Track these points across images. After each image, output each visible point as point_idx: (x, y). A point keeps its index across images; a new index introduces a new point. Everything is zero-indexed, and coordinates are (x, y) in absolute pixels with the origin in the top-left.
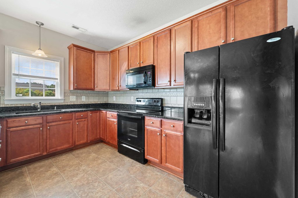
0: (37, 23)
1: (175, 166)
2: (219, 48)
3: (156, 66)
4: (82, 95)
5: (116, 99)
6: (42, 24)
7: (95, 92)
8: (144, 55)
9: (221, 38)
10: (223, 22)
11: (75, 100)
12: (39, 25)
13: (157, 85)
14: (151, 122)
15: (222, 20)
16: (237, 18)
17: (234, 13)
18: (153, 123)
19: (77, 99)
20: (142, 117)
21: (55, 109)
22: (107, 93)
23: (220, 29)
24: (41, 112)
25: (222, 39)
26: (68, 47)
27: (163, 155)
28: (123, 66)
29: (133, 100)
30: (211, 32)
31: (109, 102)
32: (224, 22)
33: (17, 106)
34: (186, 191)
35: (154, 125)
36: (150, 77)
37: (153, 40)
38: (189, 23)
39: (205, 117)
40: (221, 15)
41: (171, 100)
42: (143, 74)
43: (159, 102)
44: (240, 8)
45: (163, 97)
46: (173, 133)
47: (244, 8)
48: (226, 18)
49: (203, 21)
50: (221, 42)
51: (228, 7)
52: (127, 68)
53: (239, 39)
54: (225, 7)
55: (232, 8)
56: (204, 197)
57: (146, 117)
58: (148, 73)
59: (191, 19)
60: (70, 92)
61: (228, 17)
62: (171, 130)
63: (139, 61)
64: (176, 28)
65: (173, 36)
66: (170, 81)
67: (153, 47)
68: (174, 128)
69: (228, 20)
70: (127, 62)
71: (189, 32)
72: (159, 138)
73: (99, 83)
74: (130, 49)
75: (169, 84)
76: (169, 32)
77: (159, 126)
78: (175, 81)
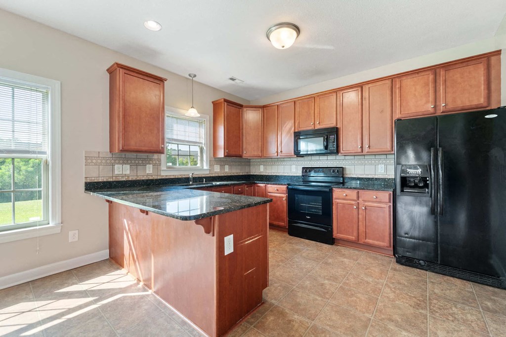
0: (190, 75)
1: (377, 240)
2: (437, 119)
3: (341, 128)
4: (226, 164)
5: (265, 169)
6: (195, 76)
7: (242, 160)
8: (321, 114)
9: (429, 102)
10: (431, 86)
11: (219, 171)
12: (191, 78)
13: (342, 151)
14: (345, 195)
15: (430, 84)
16: (448, 84)
17: (444, 78)
18: (346, 195)
19: (221, 169)
20: (330, 189)
21: (204, 182)
22: (249, 160)
23: (428, 93)
24: (194, 185)
25: (430, 104)
26: (213, 102)
27: (360, 231)
28: (285, 126)
29: (295, 170)
30: (417, 95)
31: (251, 174)
32: (433, 86)
33: (171, 177)
34: (397, 262)
35: (347, 197)
36: (333, 142)
37: (335, 97)
38: (388, 82)
39: (421, 185)
40: (429, 77)
41: (356, 169)
42: (322, 138)
43: (340, 172)
44: (451, 73)
45: (344, 166)
46: (376, 205)
47: (456, 74)
48: (435, 81)
49: (408, 82)
50: (430, 107)
51: (438, 70)
52: (293, 129)
53: (451, 106)
54: (434, 70)
55: (442, 72)
56: (420, 264)
57: (334, 189)
58: (331, 137)
59: (393, 78)
60: (215, 160)
61: (438, 81)
62: (373, 202)
63: (313, 121)
64: (370, 85)
65: (366, 94)
66: (362, 147)
67: (335, 105)
68: (378, 200)
69: (437, 84)
70: (293, 121)
71: (388, 92)
72: (355, 212)
73: (249, 149)
74: (297, 104)
75: (360, 150)
76: (360, 89)
77: (355, 198)
78: (369, 147)
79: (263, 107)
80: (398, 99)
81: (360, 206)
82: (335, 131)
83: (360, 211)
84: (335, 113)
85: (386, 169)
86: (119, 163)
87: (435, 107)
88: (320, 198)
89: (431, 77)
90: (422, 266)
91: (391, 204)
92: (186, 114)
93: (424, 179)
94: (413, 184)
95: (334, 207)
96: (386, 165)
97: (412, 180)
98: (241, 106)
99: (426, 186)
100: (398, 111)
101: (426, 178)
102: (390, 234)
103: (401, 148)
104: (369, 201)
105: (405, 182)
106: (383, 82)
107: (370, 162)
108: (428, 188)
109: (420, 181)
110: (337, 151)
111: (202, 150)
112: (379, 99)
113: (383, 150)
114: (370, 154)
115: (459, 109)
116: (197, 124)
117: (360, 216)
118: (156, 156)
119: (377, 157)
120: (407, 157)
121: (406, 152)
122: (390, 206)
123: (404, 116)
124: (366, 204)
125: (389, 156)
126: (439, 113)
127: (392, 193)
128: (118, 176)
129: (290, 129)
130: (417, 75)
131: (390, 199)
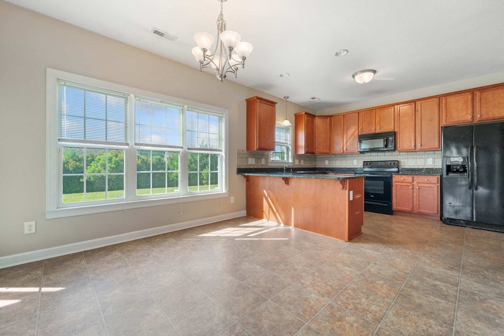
0: (285, 97)
2: (473, 127)
3: (398, 132)
4: (301, 159)
6: (288, 98)
7: (314, 156)
8: (381, 121)
10: (470, 102)
12: (286, 99)
13: (398, 149)
14: (402, 179)
16: (483, 101)
17: (480, 97)
19: (299, 163)
20: (390, 176)
21: (291, 171)
25: (469, 115)
26: (295, 114)
27: (415, 204)
28: (350, 130)
30: (459, 109)
33: (273, 167)
34: (443, 223)
35: (405, 181)
36: (392, 142)
37: (393, 109)
38: (437, 100)
39: (461, 170)
40: (468, 97)
41: (409, 162)
42: (383, 140)
43: (396, 164)
44: (485, 94)
45: (399, 160)
46: (427, 185)
47: (489, 95)
48: (473, 99)
49: (451, 100)
50: (469, 117)
51: (475, 92)
52: (357, 132)
53: (485, 117)
54: (472, 91)
55: (478, 93)
56: (461, 223)
57: (393, 175)
58: (390, 138)
59: (439, 97)
60: (296, 156)
61: (475, 99)
62: (424, 183)
63: (374, 127)
64: (422, 102)
65: (418, 107)
66: (415, 146)
67: (393, 115)
68: (428, 182)
69: (475, 101)
70: (357, 127)
71: (436, 107)
72: (411, 191)
73: (320, 147)
74: (361, 115)
75: (413, 148)
76: (413, 104)
77: (411, 181)
78: (421, 145)
79: (330, 116)
80: (444, 111)
81: (415, 187)
82: (394, 134)
83: (415, 190)
84: (393, 121)
85: (434, 162)
86: (250, 157)
87: (473, 117)
88: (382, 182)
89: (470, 97)
90: (462, 224)
91: (439, 185)
92: (282, 125)
93: (464, 167)
94: (455, 170)
95: (393, 188)
96: (434, 159)
97: (455, 167)
98: (314, 116)
99: (465, 171)
100: (444, 120)
101: (465, 166)
102: (438, 205)
103: (447, 147)
104: (422, 183)
105: (449, 169)
106: (432, 99)
107: (421, 156)
108: (466, 173)
109: (460, 168)
110: (395, 149)
111: (288, 149)
112: (430, 111)
113: (432, 147)
114: (421, 151)
115: (492, 118)
116: (284, 130)
117: (415, 194)
118: (266, 153)
119: (426, 153)
120: (451, 152)
121: (450, 149)
122: (438, 186)
123: (448, 123)
124: (420, 185)
125: (436, 152)
126: (476, 121)
127: (439, 177)
128: (250, 165)
129: (355, 132)
130: (459, 95)
131: (438, 181)
